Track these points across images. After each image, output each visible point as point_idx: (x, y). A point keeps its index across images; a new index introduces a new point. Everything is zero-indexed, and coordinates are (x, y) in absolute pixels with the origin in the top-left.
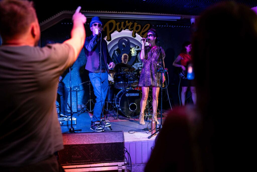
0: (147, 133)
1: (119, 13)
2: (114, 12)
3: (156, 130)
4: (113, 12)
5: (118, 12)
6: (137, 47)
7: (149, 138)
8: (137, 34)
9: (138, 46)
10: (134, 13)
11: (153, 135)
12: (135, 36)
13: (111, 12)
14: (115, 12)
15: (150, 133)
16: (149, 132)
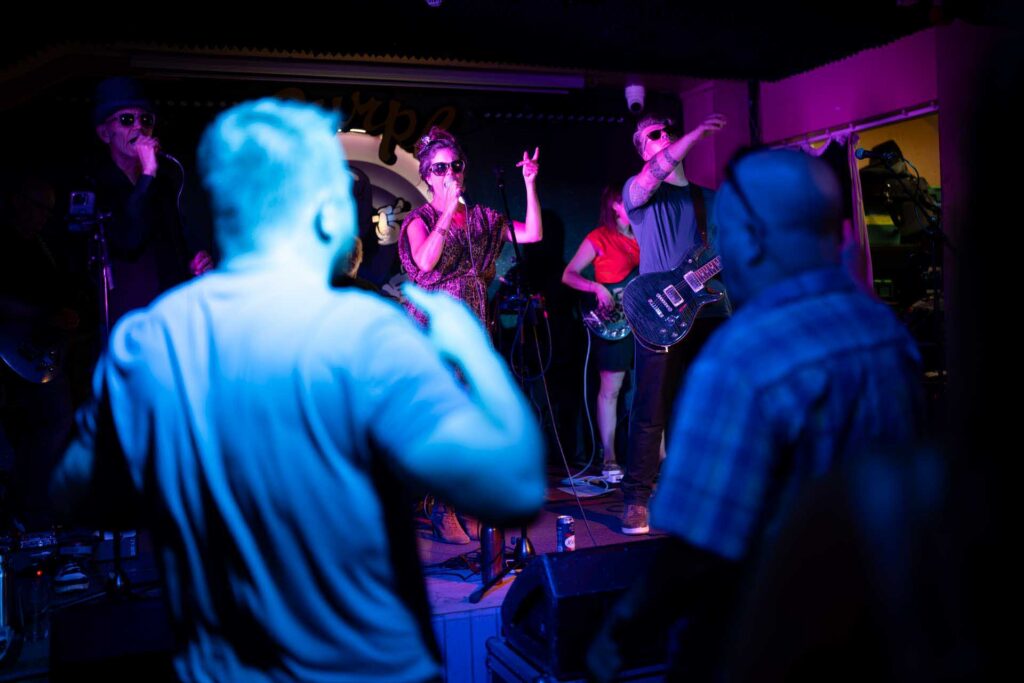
0: (464, 580)
1: (321, 56)
2: (300, 52)
3: (504, 566)
4: (295, 55)
5: (315, 55)
6: (401, 203)
7: (475, 598)
8: (399, 151)
9: (406, 199)
10: (388, 59)
11: (494, 587)
12: (392, 160)
13: (285, 54)
14: (303, 55)
15: (475, 577)
16: (469, 572)
